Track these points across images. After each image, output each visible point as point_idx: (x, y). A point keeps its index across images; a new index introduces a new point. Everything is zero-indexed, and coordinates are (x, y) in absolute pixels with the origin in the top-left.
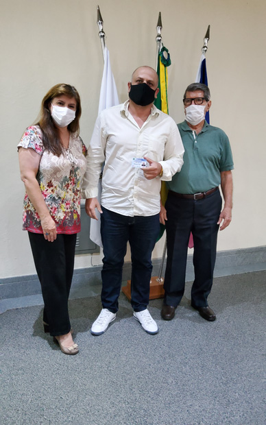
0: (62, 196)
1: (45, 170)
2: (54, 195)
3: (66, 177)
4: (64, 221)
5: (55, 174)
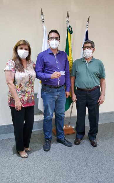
3: (27, 81)
4: (28, 101)
5: (22, 80)
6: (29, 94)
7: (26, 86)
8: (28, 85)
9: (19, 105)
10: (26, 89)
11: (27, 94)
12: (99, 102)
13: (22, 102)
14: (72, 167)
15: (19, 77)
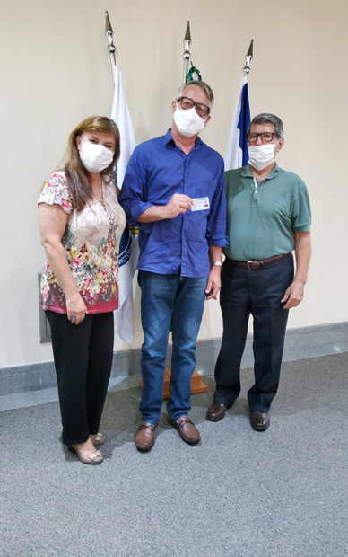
3: (104, 239)
4: (100, 295)
5: (91, 235)
6: (105, 276)
7: (98, 254)
8: (105, 250)
9: (76, 307)
10: (99, 261)
11: (100, 275)
12: (285, 303)
13: (84, 299)
14: (198, 491)
15: (84, 225)
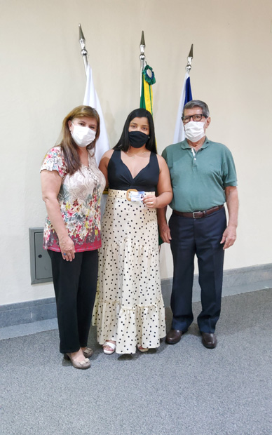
0: (86, 214)
1: (72, 190)
2: (79, 213)
3: (90, 195)
4: (87, 238)
6: (91, 223)
10: (87, 212)
